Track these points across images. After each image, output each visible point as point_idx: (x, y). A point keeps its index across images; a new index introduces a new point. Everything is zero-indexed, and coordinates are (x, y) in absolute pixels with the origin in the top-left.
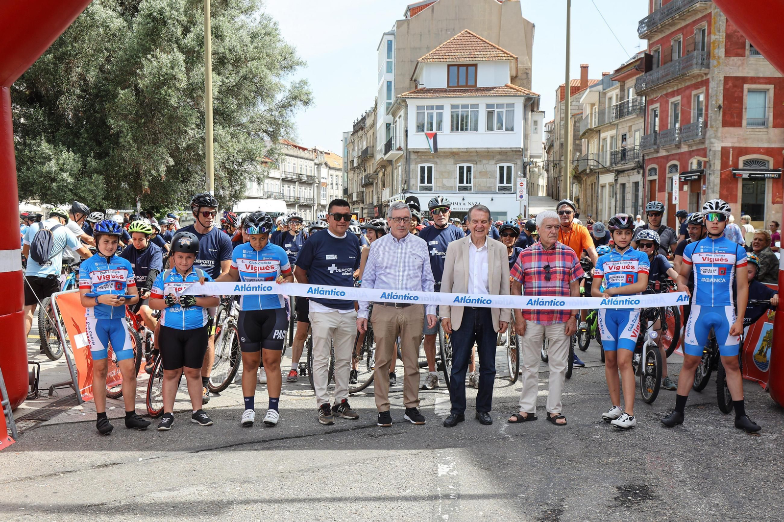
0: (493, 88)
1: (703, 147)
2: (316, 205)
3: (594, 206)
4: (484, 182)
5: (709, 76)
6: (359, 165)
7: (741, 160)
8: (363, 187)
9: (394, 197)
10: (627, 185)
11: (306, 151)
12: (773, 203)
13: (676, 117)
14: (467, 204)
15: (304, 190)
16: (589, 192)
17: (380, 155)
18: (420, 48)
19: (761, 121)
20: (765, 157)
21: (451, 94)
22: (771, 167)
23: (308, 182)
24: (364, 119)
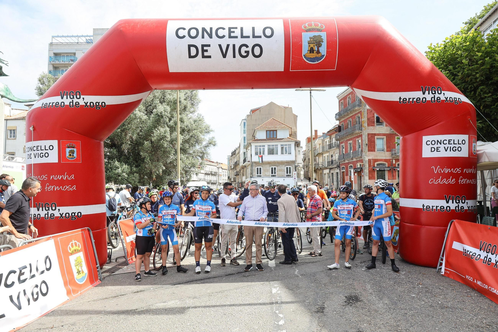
0: (283, 139)
1: (362, 159)
2: (218, 183)
3: (322, 181)
4: (281, 173)
5: (362, 133)
6: (234, 168)
7: (376, 163)
8: (235, 176)
9: (247, 180)
10: (334, 173)
11: (214, 163)
12: (389, 179)
13: (351, 148)
15: (213, 177)
16: (320, 176)
17: (241, 164)
18: (256, 125)
19: (382, 149)
20: (385, 163)
21: (268, 141)
22: (387, 166)
23: (214, 174)
24: (235, 151)
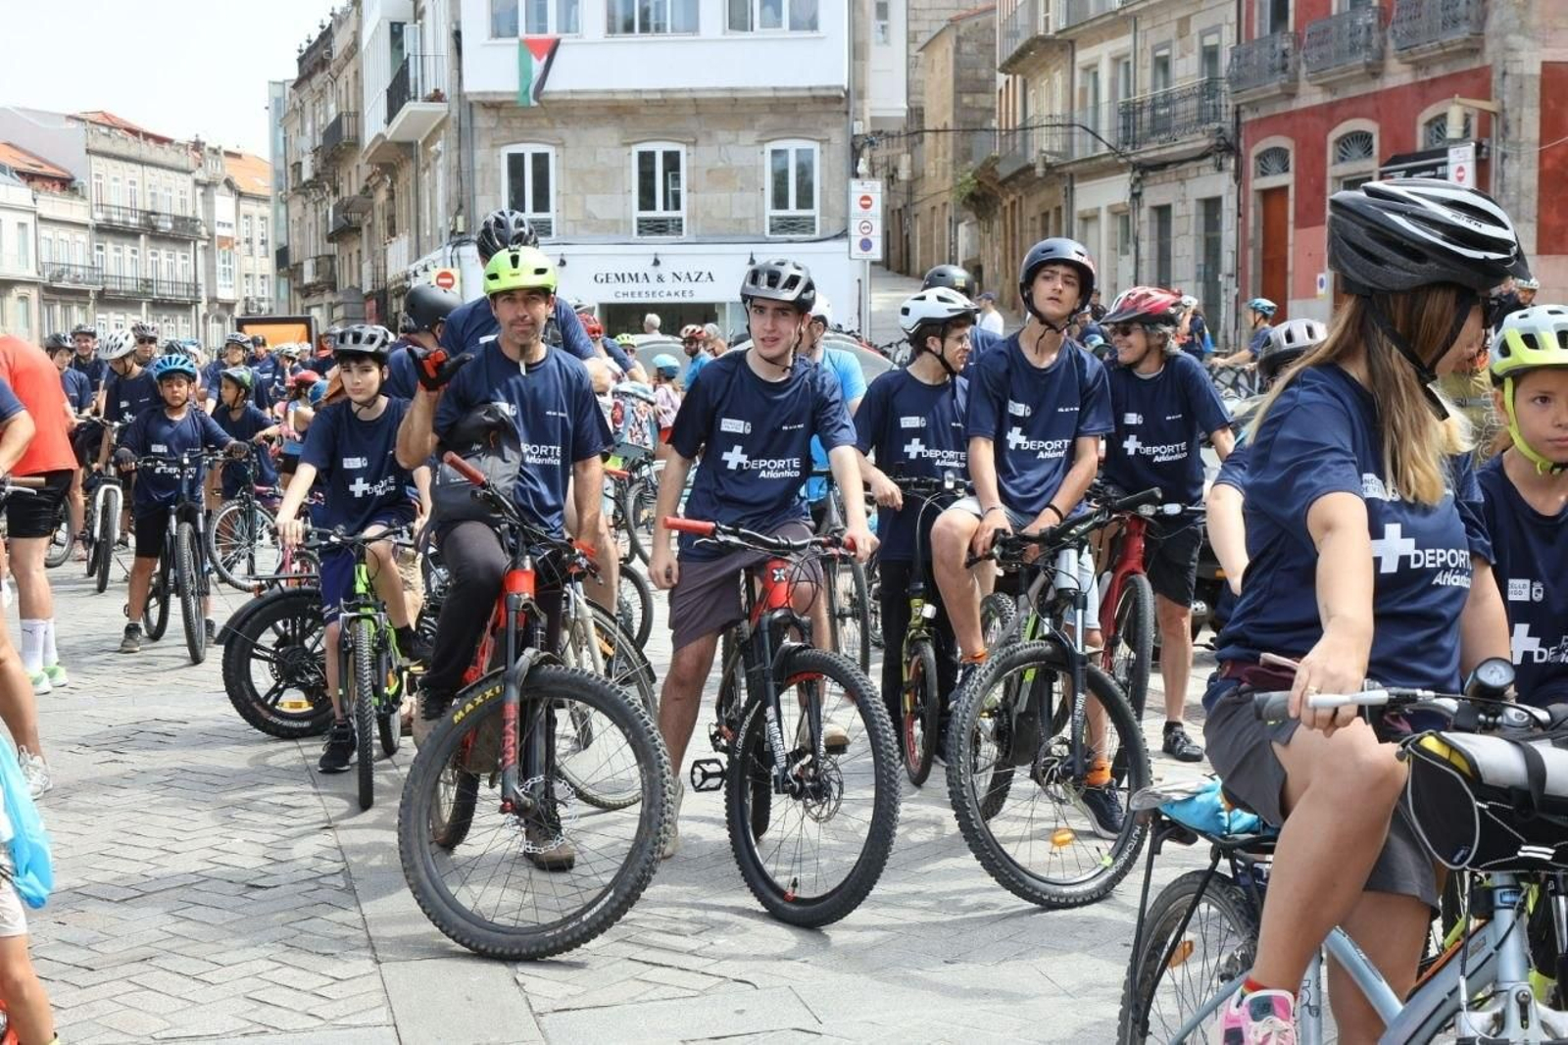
1: (1476, 64)
2: (204, 301)
4: (722, 203)
6: (317, 175)
8: (331, 238)
9: (422, 262)
10: (1177, 210)
11: (166, 146)
14: (668, 277)
15: (165, 260)
17: (374, 124)
23: (182, 234)
24: (327, 35)
